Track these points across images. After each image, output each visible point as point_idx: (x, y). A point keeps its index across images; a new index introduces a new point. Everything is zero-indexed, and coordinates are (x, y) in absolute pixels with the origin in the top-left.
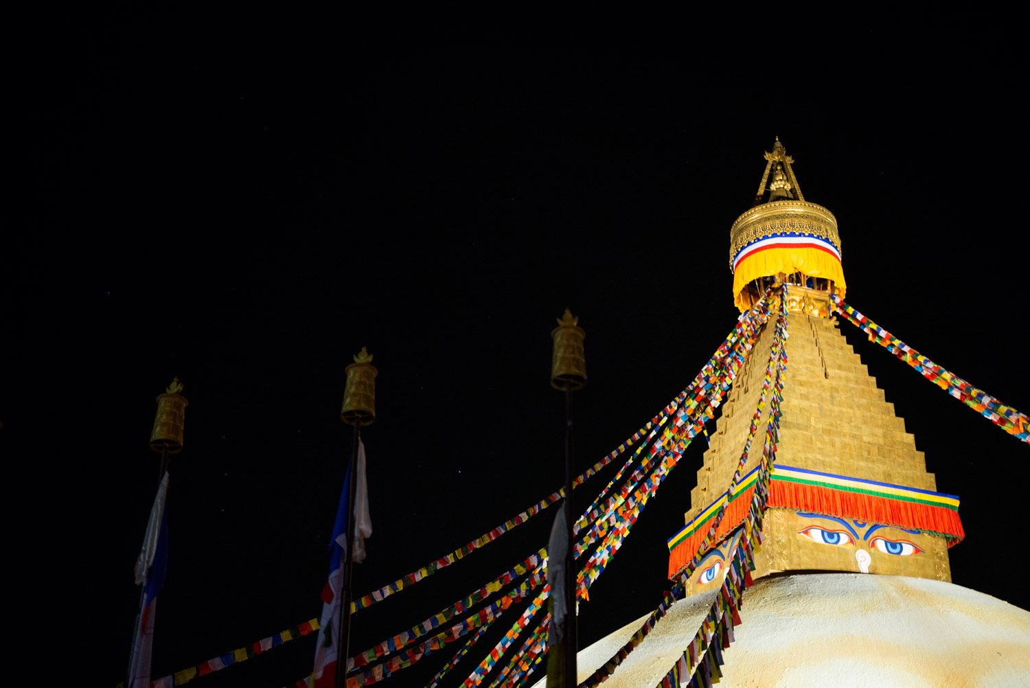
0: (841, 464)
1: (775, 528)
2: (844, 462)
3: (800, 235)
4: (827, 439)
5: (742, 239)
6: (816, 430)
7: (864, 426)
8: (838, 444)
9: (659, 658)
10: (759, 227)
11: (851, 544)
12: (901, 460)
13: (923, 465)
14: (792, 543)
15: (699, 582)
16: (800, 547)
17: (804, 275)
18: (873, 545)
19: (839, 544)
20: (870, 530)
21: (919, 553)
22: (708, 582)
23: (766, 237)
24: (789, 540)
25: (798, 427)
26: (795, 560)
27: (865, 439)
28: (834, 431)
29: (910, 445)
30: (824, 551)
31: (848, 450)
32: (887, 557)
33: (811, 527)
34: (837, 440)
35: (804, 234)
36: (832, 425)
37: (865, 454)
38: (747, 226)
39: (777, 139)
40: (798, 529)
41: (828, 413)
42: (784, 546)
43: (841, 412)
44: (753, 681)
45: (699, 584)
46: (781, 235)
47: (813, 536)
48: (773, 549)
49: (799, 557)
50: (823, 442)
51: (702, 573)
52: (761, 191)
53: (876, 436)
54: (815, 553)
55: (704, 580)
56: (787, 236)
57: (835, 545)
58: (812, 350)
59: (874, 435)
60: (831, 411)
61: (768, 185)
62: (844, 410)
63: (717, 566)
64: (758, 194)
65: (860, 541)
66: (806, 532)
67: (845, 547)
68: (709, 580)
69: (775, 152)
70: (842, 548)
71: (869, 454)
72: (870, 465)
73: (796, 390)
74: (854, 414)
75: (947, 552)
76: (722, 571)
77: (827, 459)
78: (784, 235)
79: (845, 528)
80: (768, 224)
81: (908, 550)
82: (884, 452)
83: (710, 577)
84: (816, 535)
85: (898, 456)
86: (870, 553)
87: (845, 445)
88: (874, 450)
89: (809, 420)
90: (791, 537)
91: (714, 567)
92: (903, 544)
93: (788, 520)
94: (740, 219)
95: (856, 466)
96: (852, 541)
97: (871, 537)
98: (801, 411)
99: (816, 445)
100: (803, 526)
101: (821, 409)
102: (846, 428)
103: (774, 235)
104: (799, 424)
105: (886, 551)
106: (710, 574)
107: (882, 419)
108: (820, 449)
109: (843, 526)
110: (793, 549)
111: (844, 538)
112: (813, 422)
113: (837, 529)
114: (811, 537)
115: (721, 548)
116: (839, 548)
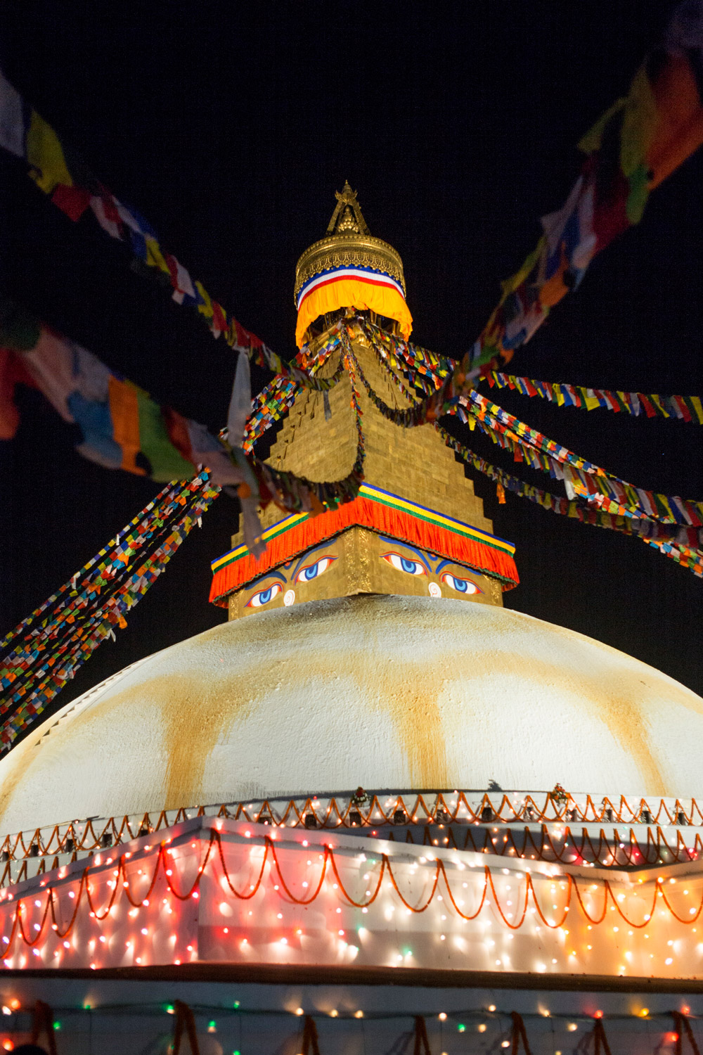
0: (417, 496)
1: (360, 549)
2: (420, 494)
3: (375, 272)
4: (404, 469)
5: (316, 266)
6: (394, 459)
7: (433, 464)
8: (413, 476)
9: (279, 662)
10: (337, 256)
11: (425, 576)
12: (464, 503)
13: (481, 512)
14: (375, 566)
15: (249, 605)
16: (381, 571)
17: (374, 313)
18: (443, 580)
19: (415, 573)
20: (441, 563)
21: (481, 594)
22: (260, 604)
23: (343, 267)
24: (372, 563)
25: (377, 451)
26: (377, 584)
27: (434, 476)
28: (408, 464)
29: (469, 490)
30: (401, 579)
31: (421, 483)
32: (454, 593)
33: (392, 553)
34: (413, 472)
35: (380, 271)
36: (407, 457)
37: (436, 491)
38: (324, 254)
39: (347, 183)
40: (381, 552)
41: (402, 446)
42: (366, 567)
43: (412, 447)
44: (410, 691)
45: (248, 608)
46: (358, 268)
47: (393, 562)
48: (357, 570)
49: (380, 581)
50: (401, 471)
51: (253, 596)
52: (331, 228)
53: (443, 476)
54: (395, 579)
55: (256, 602)
56: (364, 269)
57: (411, 574)
58: (383, 385)
59: (441, 474)
60: (405, 444)
61: (337, 224)
62: (416, 445)
63: (275, 590)
64: (328, 229)
65: (432, 574)
66: (387, 557)
67: (419, 578)
68: (262, 602)
69: (345, 194)
70: (418, 579)
71: (439, 492)
72: (441, 502)
73: (374, 417)
74: (424, 451)
75: (501, 596)
76: (281, 594)
77: (405, 489)
78: (361, 268)
79: (420, 559)
80: (346, 255)
81: (471, 589)
82: (451, 492)
83: (264, 600)
84: (396, 562)
85: (462, 498)
86: (440, 587)
87: (419, 479)
88: (443, 490)
89: (387, 447)
90: (373, 560)
91: (271, 590)
92: (467, 583)
93: (371, 541)
94: (314, 247)
95: (429, 500)
96: (426, 573)
97: (441, 571)
98: (379, 438)
99: (395, 473)
100: (384, 550)
101: (396, 440)
102: (418, 463)
103: (352, 267)
104: (378, 450)
105: (454, 588)
106: (265, 597)
107: (446, 461)
108: (398, 477)
109: (418, 556)
110: (375, 573)
111: (420, 569)
112: (391, 451)
113: (414, 558)
114: (391, 562)
115: (282, 571)
116: (415, 578)
